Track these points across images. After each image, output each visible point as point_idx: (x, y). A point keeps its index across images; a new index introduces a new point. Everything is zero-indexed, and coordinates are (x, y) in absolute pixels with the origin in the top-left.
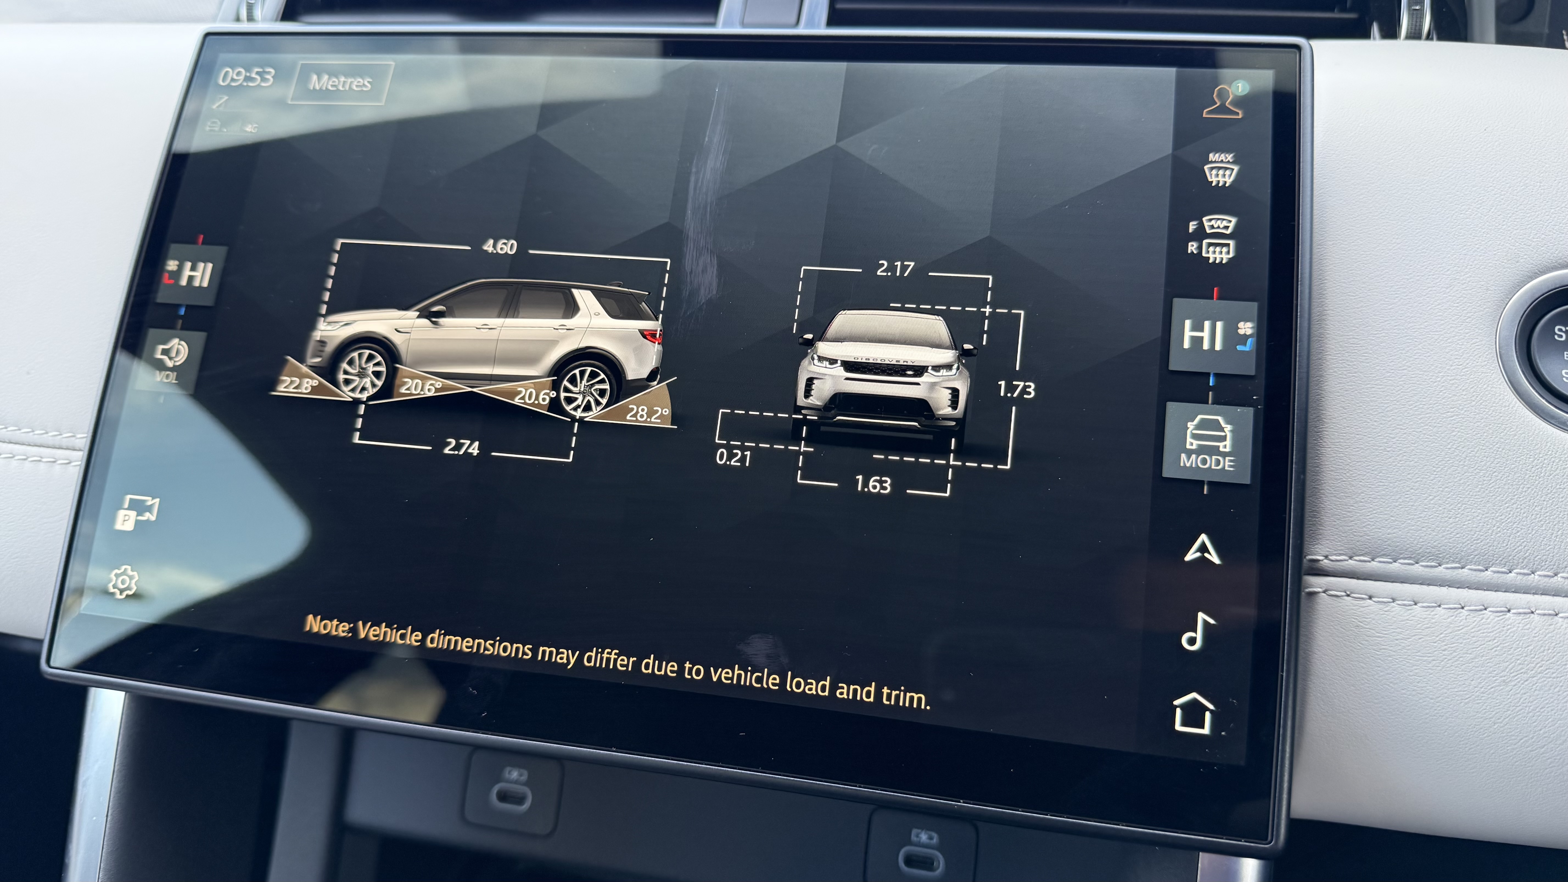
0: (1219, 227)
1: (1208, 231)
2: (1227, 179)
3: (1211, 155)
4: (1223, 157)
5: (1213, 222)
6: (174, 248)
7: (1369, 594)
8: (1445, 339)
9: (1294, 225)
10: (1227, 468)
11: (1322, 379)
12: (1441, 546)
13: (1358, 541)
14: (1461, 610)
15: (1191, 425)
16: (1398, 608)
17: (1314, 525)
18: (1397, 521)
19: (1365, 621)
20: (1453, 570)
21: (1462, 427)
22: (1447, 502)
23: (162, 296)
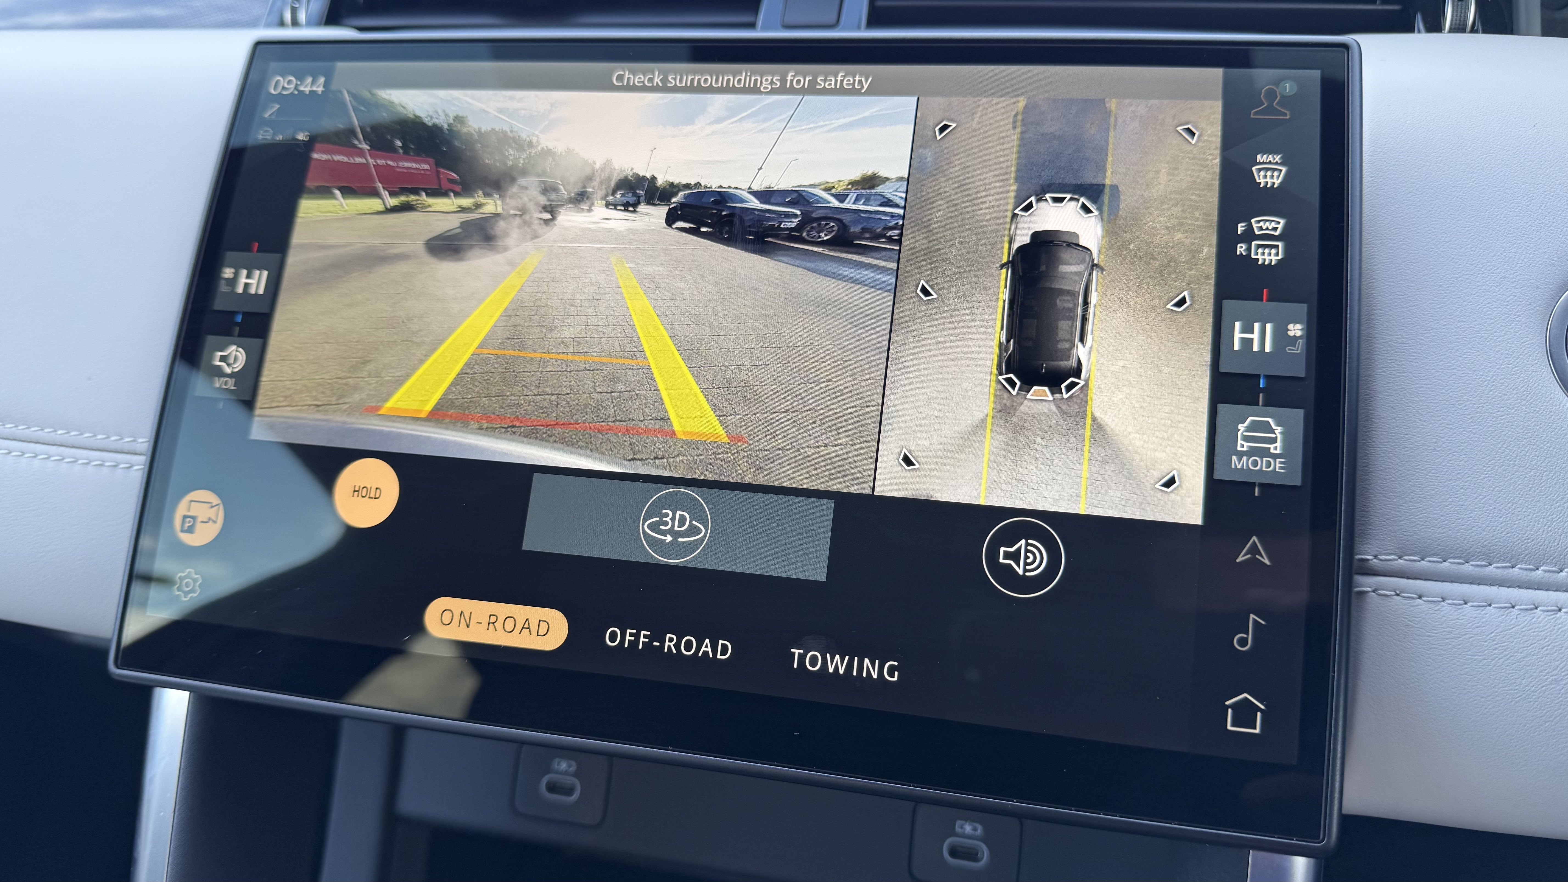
0: (1267, 229)
1: (1257, 233)
2: (1275, 180)
3: (1259, 156)
4: (1271, 158)
5: (1262, 224)
6: (230, 255)
7: (1419, 594)
8: (1495, 338)
9: (1343, 226)
10: (1277, 470)
11: (1370, 379)
12: (1492, 546)
13: (1407, 541)
14: (1512, 609)
15: (1241, 427)
16: (1448, 608)
17: (1363, 524)
18: (1447, 520)
19: (1415, 620)
20: (1503, 570)
21: (1513, 427)
22: (1497, 502)
23: (219, 304)
